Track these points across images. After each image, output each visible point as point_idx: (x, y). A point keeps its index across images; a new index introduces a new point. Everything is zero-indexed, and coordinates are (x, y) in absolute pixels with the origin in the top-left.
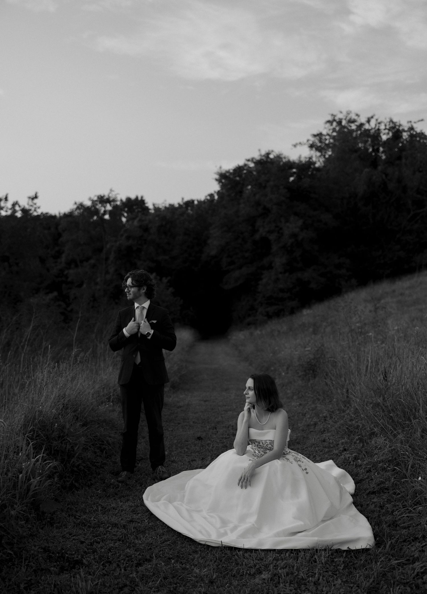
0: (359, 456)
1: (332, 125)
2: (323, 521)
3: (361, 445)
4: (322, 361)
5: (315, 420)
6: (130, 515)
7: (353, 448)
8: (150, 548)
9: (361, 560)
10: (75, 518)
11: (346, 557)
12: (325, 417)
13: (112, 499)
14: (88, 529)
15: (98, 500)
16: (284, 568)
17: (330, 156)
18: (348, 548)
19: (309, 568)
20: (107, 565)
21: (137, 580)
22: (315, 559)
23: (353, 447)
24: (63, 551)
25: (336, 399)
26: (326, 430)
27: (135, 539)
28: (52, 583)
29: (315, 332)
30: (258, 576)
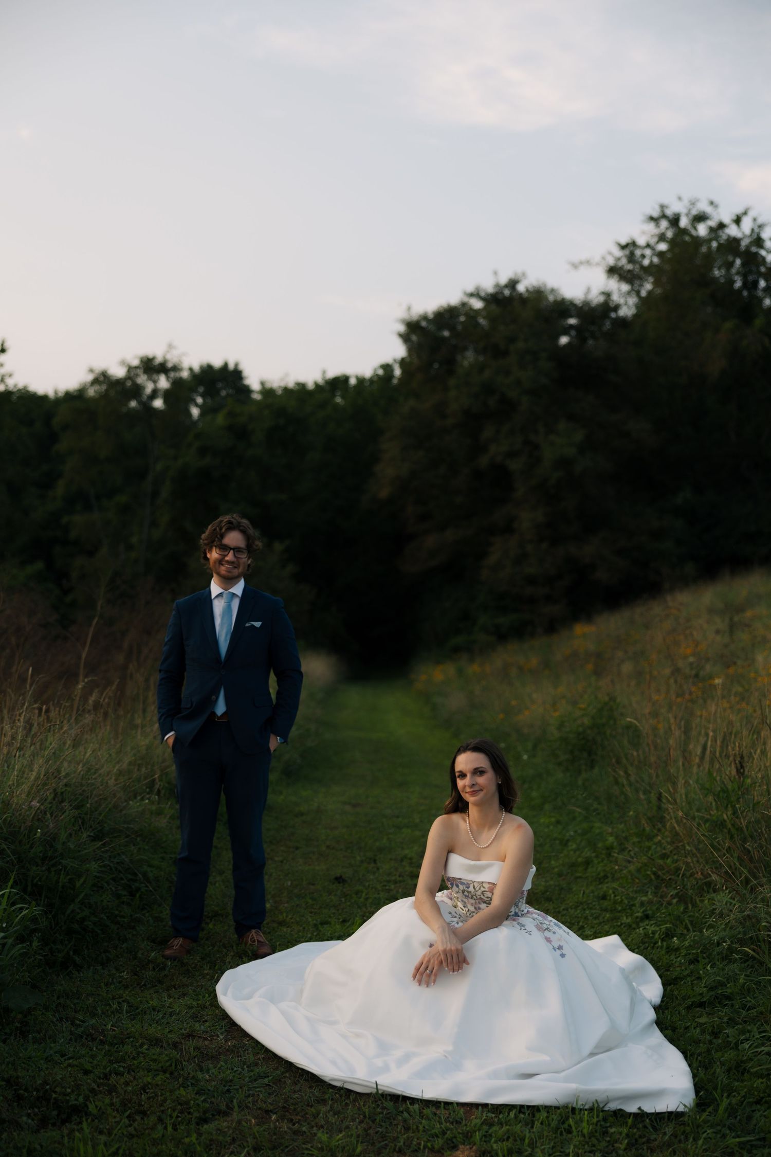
0: (675, 931)
1: (657, 225)
2: (592, 1054)
3: (682, 909)
4: (608, 732)
5: (587, 853)
6: (187, 1024)
7: (664, 913)
8: (229, 1091)
9: (665, 1134)
10: (73, 1024)
11: (633, 1126)
12: (609, 849)
13: (152, 991)
14: (99, 1047)
15: (121, 992)
16: (504, 1140)
17: (650, 293)
18: (639, 1108)
19: (554, 1143)
20: (137, 1117)
21: (199, 1149)
22: (570, 1126)
23: (663, 911)
24: (48, 1087)
25: (634, 812)
26: (609, 875)
27: (196, 1071)
28: (24, 1147)
29: (598, 673)
30: (449, 1153)
